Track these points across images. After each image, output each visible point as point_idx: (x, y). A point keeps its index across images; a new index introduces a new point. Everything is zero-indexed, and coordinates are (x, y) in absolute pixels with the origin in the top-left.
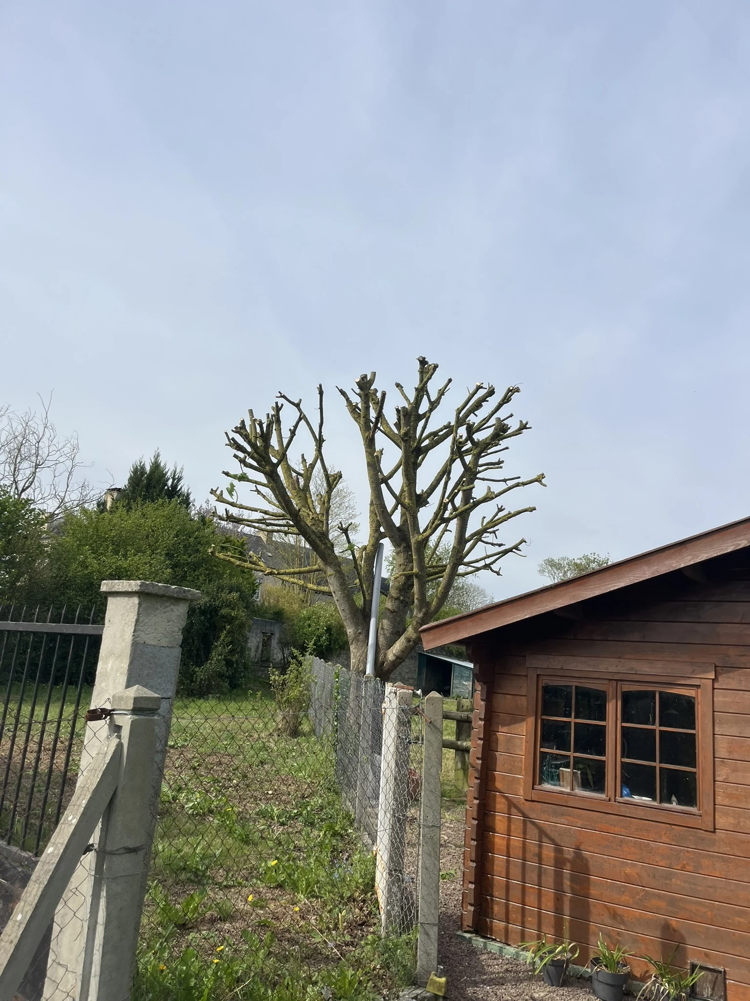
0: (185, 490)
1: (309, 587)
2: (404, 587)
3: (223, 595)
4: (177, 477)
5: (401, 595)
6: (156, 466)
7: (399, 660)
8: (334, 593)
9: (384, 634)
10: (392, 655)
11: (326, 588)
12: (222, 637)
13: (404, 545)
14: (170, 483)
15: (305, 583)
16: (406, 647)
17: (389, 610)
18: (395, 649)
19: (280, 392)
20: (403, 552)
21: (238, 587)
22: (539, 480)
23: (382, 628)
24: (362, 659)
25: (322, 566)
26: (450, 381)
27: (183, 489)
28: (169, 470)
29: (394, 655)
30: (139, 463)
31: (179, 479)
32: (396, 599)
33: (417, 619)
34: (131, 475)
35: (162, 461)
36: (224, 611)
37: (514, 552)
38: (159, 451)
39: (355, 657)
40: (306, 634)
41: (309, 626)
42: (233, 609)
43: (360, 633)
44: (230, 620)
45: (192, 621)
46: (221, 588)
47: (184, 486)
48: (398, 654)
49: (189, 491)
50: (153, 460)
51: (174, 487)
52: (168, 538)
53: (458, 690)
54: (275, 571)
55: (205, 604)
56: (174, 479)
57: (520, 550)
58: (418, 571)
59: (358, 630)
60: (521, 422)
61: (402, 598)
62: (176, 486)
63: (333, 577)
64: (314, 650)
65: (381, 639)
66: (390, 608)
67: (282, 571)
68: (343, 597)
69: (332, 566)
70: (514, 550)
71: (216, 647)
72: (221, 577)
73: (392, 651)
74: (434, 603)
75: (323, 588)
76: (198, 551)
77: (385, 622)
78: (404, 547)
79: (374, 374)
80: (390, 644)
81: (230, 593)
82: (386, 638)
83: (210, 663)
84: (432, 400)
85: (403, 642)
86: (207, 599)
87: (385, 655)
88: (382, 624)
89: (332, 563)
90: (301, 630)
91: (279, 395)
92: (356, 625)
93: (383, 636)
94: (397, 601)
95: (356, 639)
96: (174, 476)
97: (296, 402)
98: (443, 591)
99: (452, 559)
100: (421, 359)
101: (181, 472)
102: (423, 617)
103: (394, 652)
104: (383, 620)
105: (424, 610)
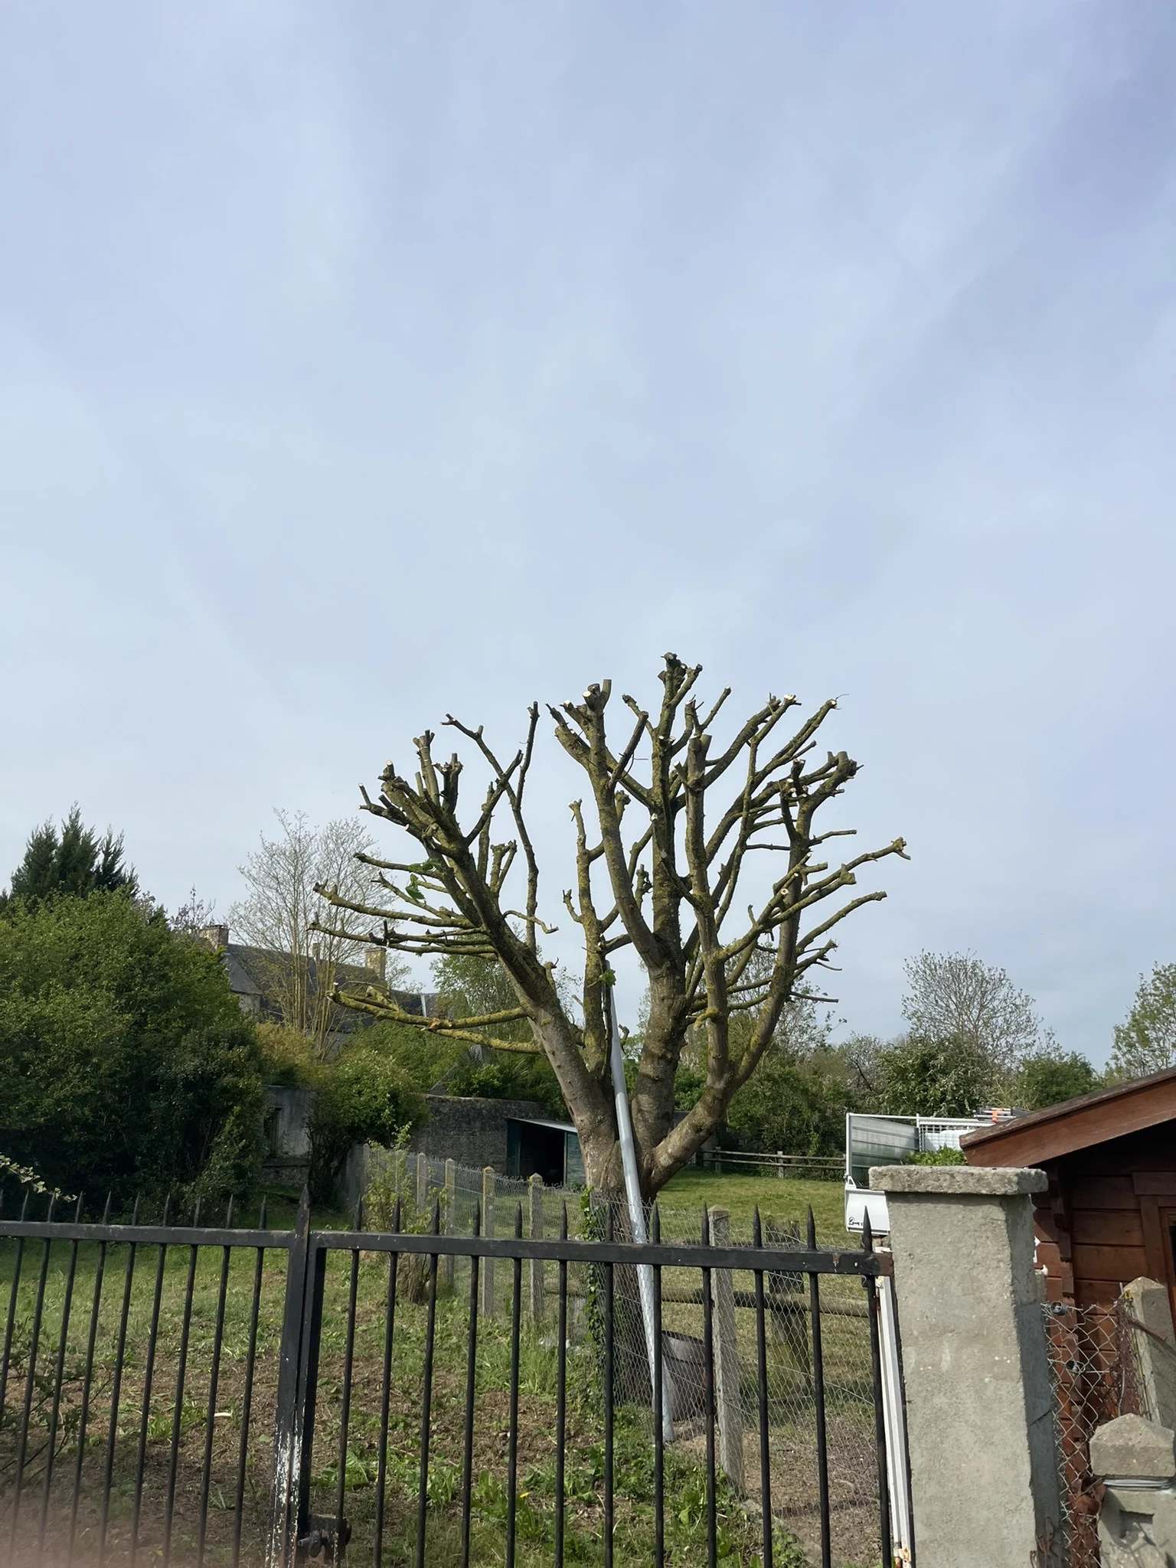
0: (126, 872)
1: (493, 1045)
2: (671, 1036)
3: (221, 1053)
4: (112, 849)
5: (668, 1050)
6: (73, 832)
7: (678, 1164)
8: (553, 1054)
9: (645, 1120)
10: (665, 1156)
11: (525, 1044)
12: (227, 1128)
13: (668, 964)
14: (100, 860)
15: (485, 1038)
16: (693, 1140)
17: (648, 1077)
18: (671, 1145)
19: (448, 716)
20: (667, 975)
21: (242, 1035)
22: (898, 848)
23: (640, 1111)
24: (611, 1166)
25: (530, 1008)
26: (728, 692)
27: (123, 871)
28: (98, 837)
29: (670, 1156)
30: (44, 829)
31: (117, 854)
32: (660, 1058)
33: (713, 1092)
34: (29, 849)
35: (86, 825)
36: (228, 1079)
37: (819, 963)
38: (78, 807)
39: (595, 1163)
40: (355, 1108)
41: (360, 1093)
42: (240, 1075)
43: (601, 1122)
44: (236, 1095)
45: (170, 1103)
46: (215, 1041)
47: (125, 865)
48: (678, 1154)
49: (134, 874)
50: (68, 823)
51: (108, 867)
52: (119, 957)
53: (575, 1175)
54: (446, 1021)
55: (196, 1070)
56: (107, 854)
57: (827, 960)
58: (717, 1010)
59: (596, 1116)
60: (830, 754)
61: (669, 1056)
62: (113, 864)
63: (551, 1026)
64: (408, 1142)
65: (641, 1130)
66: (651, 1074)
67: (460, 1021)
68: (571, 1061)
69: (549, 1007)
70: (818, 960)
71: (218, 1144)
72: (209, 1020)
73: (666, 1148)
74: (743, 1063)
75: (520, 1044)
76: (164, 977)
77: (645, 1100)
78: (668, 968)
79: (609, 683)
80: (659, 1135)
81: (230, 1048)
82: (648, 1127)
83: (208, 1175)
84: (701, 723)
85: (687, 1133)
86: (197, 1062)
87: (653, 1157)
88: (638, 1103)
89: (547, 1002)
90: (347, 1102)
91: (447, 720)
92: (594, 1107)
93: (642, 1124)
94: (661, 1062)
95: (594, 1131)
96: (108, 848)
97: (475, 731)
98: (760, 1041)
99: (776, 987)
100: (672, 658)
101: (119, 842)
102: (725, 1089)
103: (670, 1151)
104: (640, 1096)
105: (726, 1076)
